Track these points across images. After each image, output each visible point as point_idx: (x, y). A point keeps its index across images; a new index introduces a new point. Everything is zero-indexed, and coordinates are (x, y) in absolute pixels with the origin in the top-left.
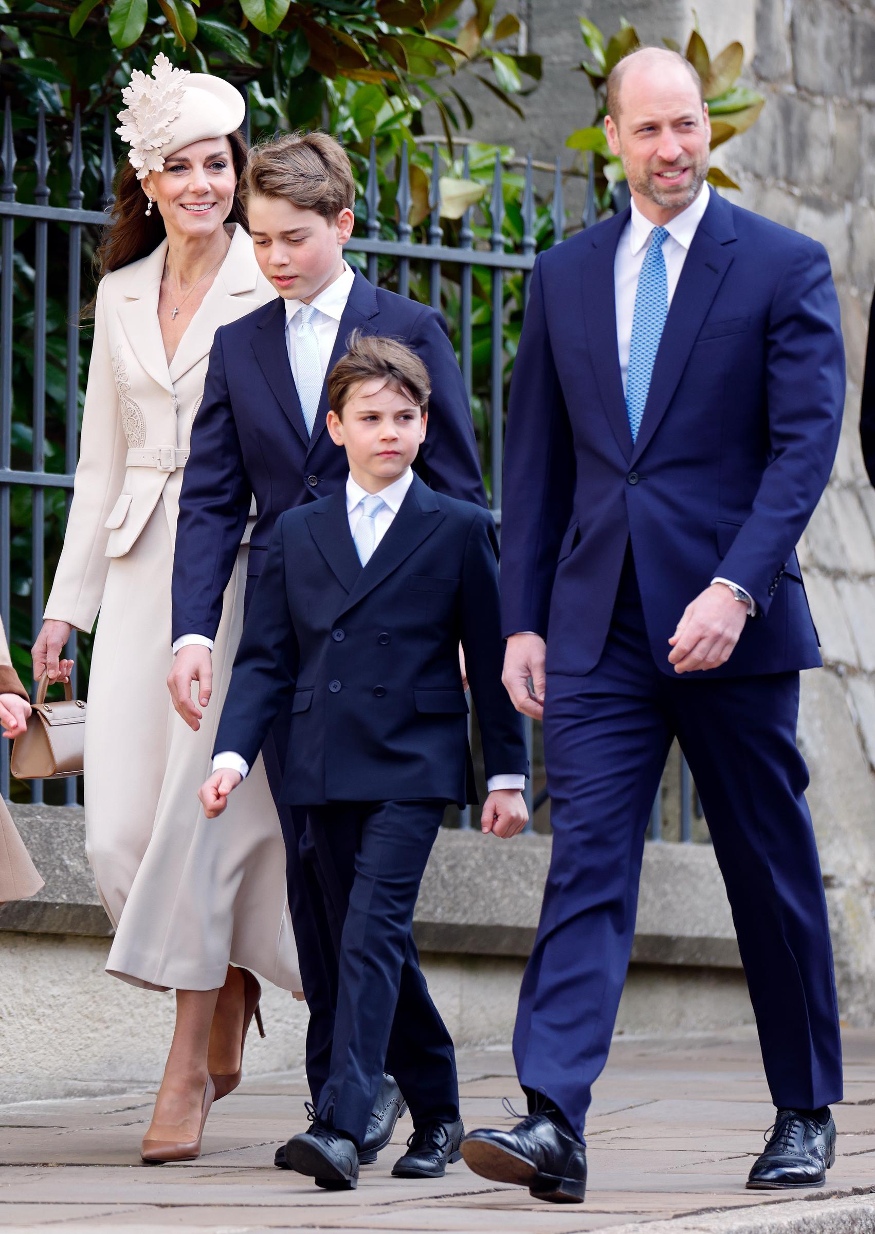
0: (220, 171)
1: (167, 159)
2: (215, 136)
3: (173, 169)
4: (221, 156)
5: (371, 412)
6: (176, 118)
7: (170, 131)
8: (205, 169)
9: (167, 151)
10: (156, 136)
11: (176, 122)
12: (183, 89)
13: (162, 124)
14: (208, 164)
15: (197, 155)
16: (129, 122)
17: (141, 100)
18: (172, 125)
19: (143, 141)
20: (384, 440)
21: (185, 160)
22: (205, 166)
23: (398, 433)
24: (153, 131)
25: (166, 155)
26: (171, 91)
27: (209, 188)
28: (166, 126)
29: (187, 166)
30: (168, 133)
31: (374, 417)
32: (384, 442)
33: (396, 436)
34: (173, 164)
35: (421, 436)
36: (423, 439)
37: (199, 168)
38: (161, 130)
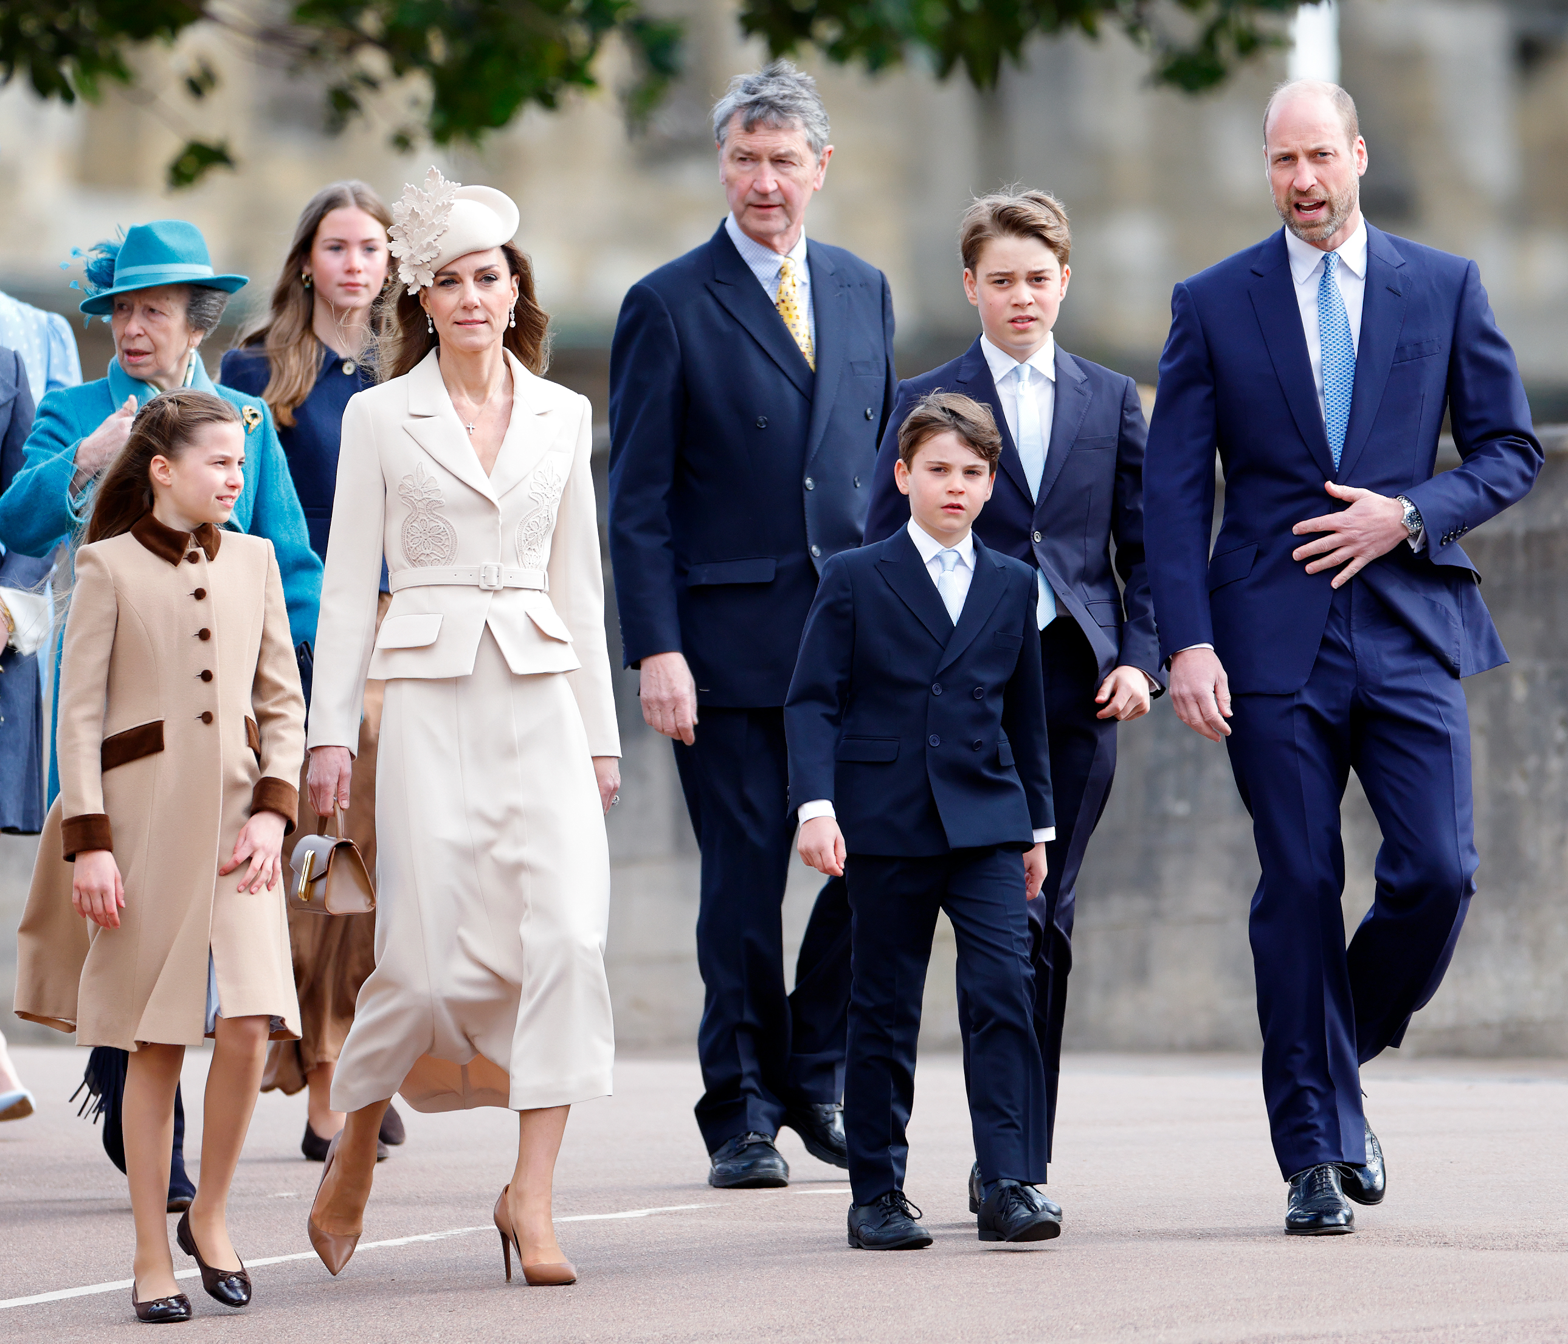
0: (491, 284)
1: (437, 274)
2: (484, 248)
3: (443, 284)
4: (492, 269)
5: (940, 463)
6: (444, 231)
7: (437, 245)
8: (476, 282)
9: (437, 265)
10: (425, 250)
11: (444, 235)
12: (451, 202)
13: (430, 239)
14: (480, 277)
15: (466, 269)
16: (401, 237)
17: (410, 215)
18: (440, 239)
19: (412, 256)
20: (950, 492)
21: (454, 274)
22: (475, 279)
23: (964, 487)
24: (421, 245)
25: (436, 271)
26: (440, 205)
27: (479, 304)
28: (435, 240)
29: (458, 280)
30: (436, 247)
31: (941, 469)
32: (951, 494)
33: (963, 489)
34: (442, 278)
35: (987, 494)
36: (988, 497)
37: (470, 282)
38: (429, 243)
